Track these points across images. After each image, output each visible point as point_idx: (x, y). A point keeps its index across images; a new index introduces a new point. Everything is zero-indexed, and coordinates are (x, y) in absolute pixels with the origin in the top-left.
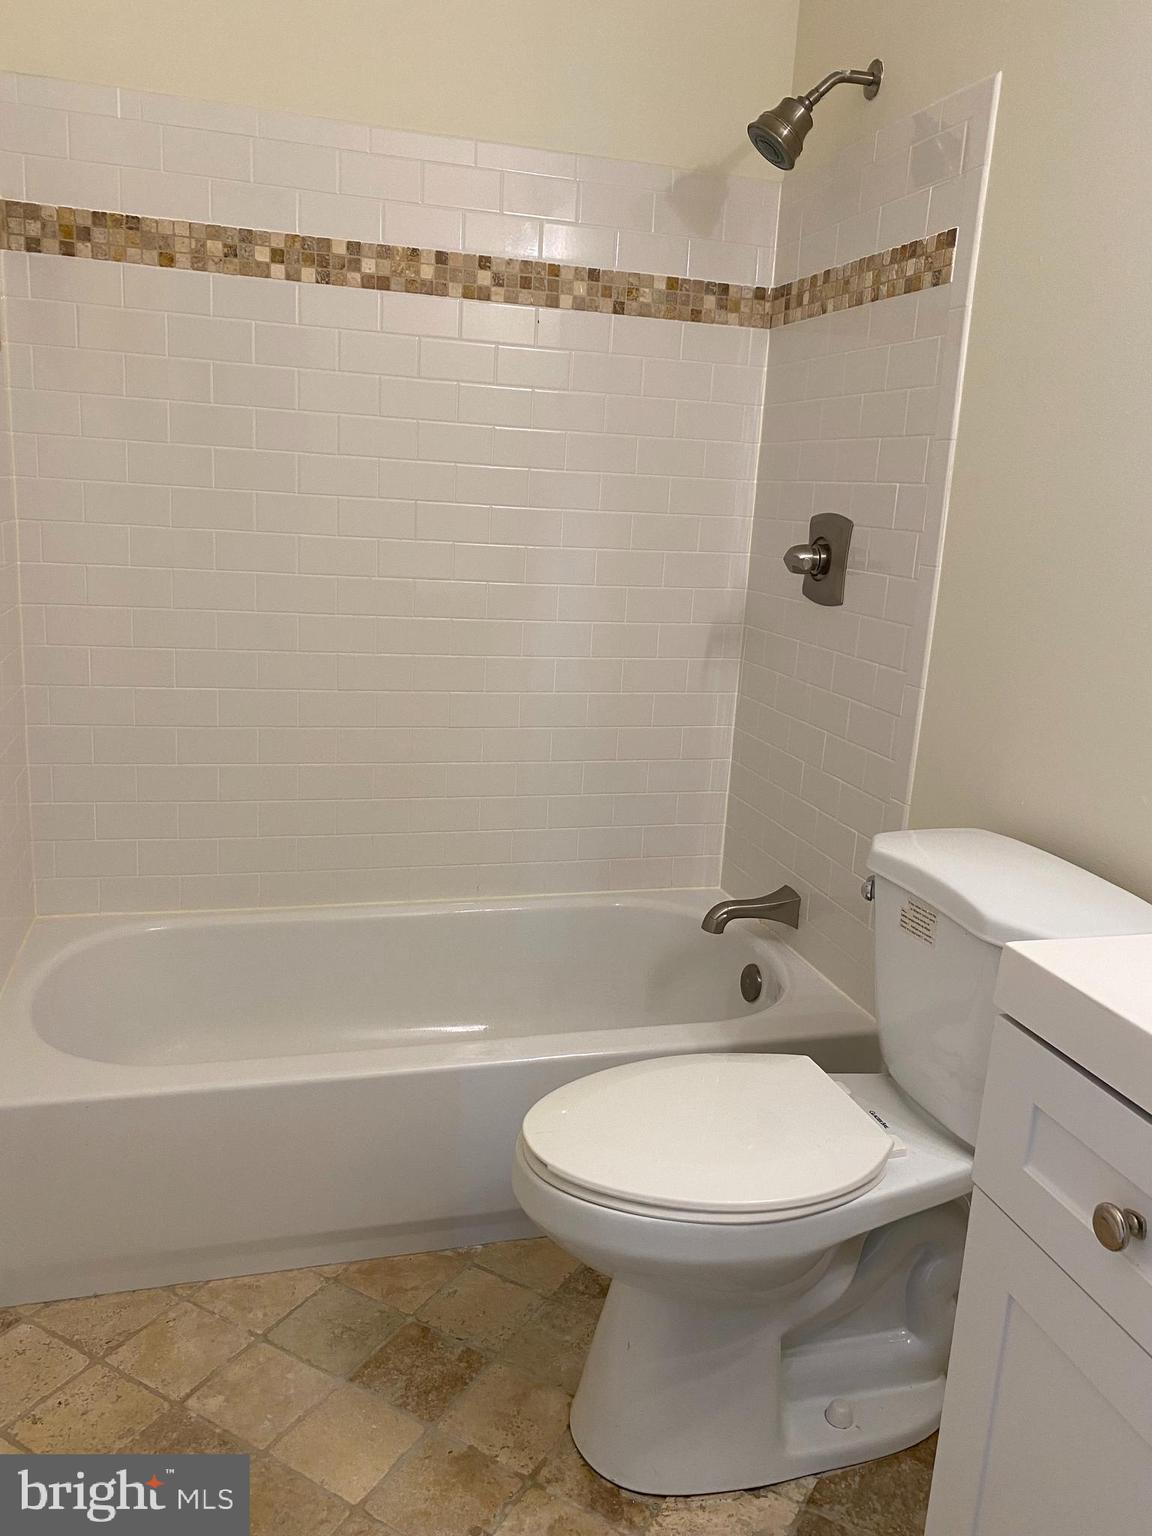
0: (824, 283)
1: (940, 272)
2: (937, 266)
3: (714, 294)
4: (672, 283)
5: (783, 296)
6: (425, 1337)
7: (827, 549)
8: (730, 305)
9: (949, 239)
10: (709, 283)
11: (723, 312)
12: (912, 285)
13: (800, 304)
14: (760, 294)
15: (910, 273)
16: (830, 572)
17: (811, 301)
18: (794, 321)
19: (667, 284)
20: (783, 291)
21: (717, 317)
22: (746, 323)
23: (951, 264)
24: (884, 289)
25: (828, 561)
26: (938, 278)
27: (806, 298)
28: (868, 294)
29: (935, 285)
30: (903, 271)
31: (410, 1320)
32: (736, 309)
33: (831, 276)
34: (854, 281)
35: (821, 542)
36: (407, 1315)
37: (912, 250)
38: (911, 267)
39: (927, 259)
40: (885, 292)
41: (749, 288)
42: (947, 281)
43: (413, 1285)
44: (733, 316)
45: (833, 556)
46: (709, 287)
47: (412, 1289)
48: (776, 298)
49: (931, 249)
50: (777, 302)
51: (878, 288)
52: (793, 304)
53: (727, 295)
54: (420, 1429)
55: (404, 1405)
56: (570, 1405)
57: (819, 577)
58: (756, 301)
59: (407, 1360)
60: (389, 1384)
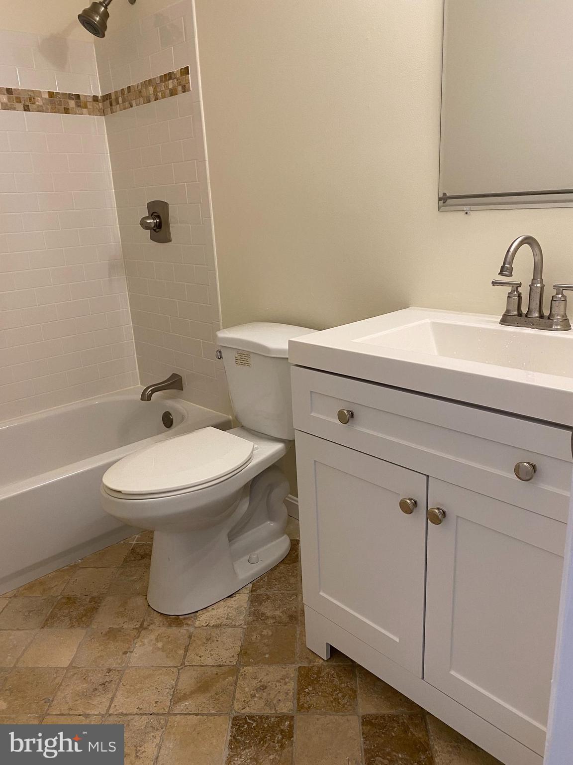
0: (129, 93)
1: (185, 86)
2: (183, 83)
3: (73, 99)
4: (51, 94)
5: (107, 99)
6: (70, 600)
7: (159, 217)
8: (82, 104)
9: (186, 71)
10: (70, 94)
11: (79, 108)
12: (173, 93)
13: (118, 103)
14: (95, 98)
15: (171, 87)
16: (163, 227)
17: (124, 102)
18: (116, 112)
19: (49, 95)
20: (107, 97)
21: (77, 111)
22: (92, 114)
23: (189, 82)
24: (160, 95)
25: (160, 223)
26: (185, 89)
27: (120, 100)
28: (152, 97)
29: (184, 92)
30: (166, 86)
31: (59, 597)
32: (86, 107)
33: (131, 88)
34: (144, 91)
35: (156, 214)
36: (57, 596)
37: (169, 76)
38: (171, 84)
39: (177, 80)
40: (160, 96)
41: (89, 96)
42: (189, 90)
43: (55, 585)
44: (85, 110)
45: (162, 219)
46: (70, 96)
47: (55, 586)
48: (104, 101)
49: (178, 75)
50: (105, 102)
51: (157, 95)
52: (114, 103)
53: (80, 100)
54: (84, 631)
55: (72, 626)
56: (146, 599)
57: (157, 230)
58: (94, 103)
59: (67, 611)
60: (61, 623)
